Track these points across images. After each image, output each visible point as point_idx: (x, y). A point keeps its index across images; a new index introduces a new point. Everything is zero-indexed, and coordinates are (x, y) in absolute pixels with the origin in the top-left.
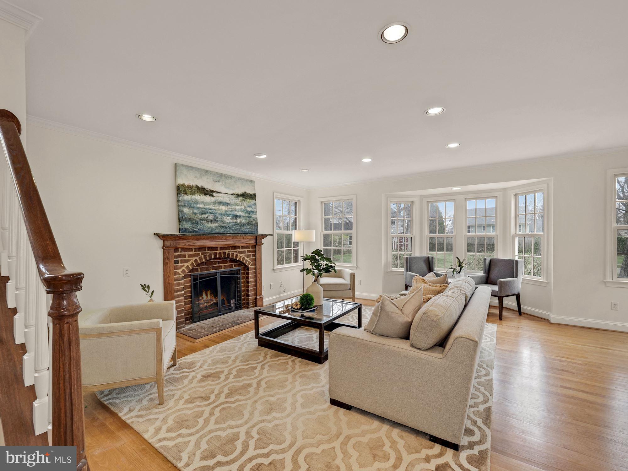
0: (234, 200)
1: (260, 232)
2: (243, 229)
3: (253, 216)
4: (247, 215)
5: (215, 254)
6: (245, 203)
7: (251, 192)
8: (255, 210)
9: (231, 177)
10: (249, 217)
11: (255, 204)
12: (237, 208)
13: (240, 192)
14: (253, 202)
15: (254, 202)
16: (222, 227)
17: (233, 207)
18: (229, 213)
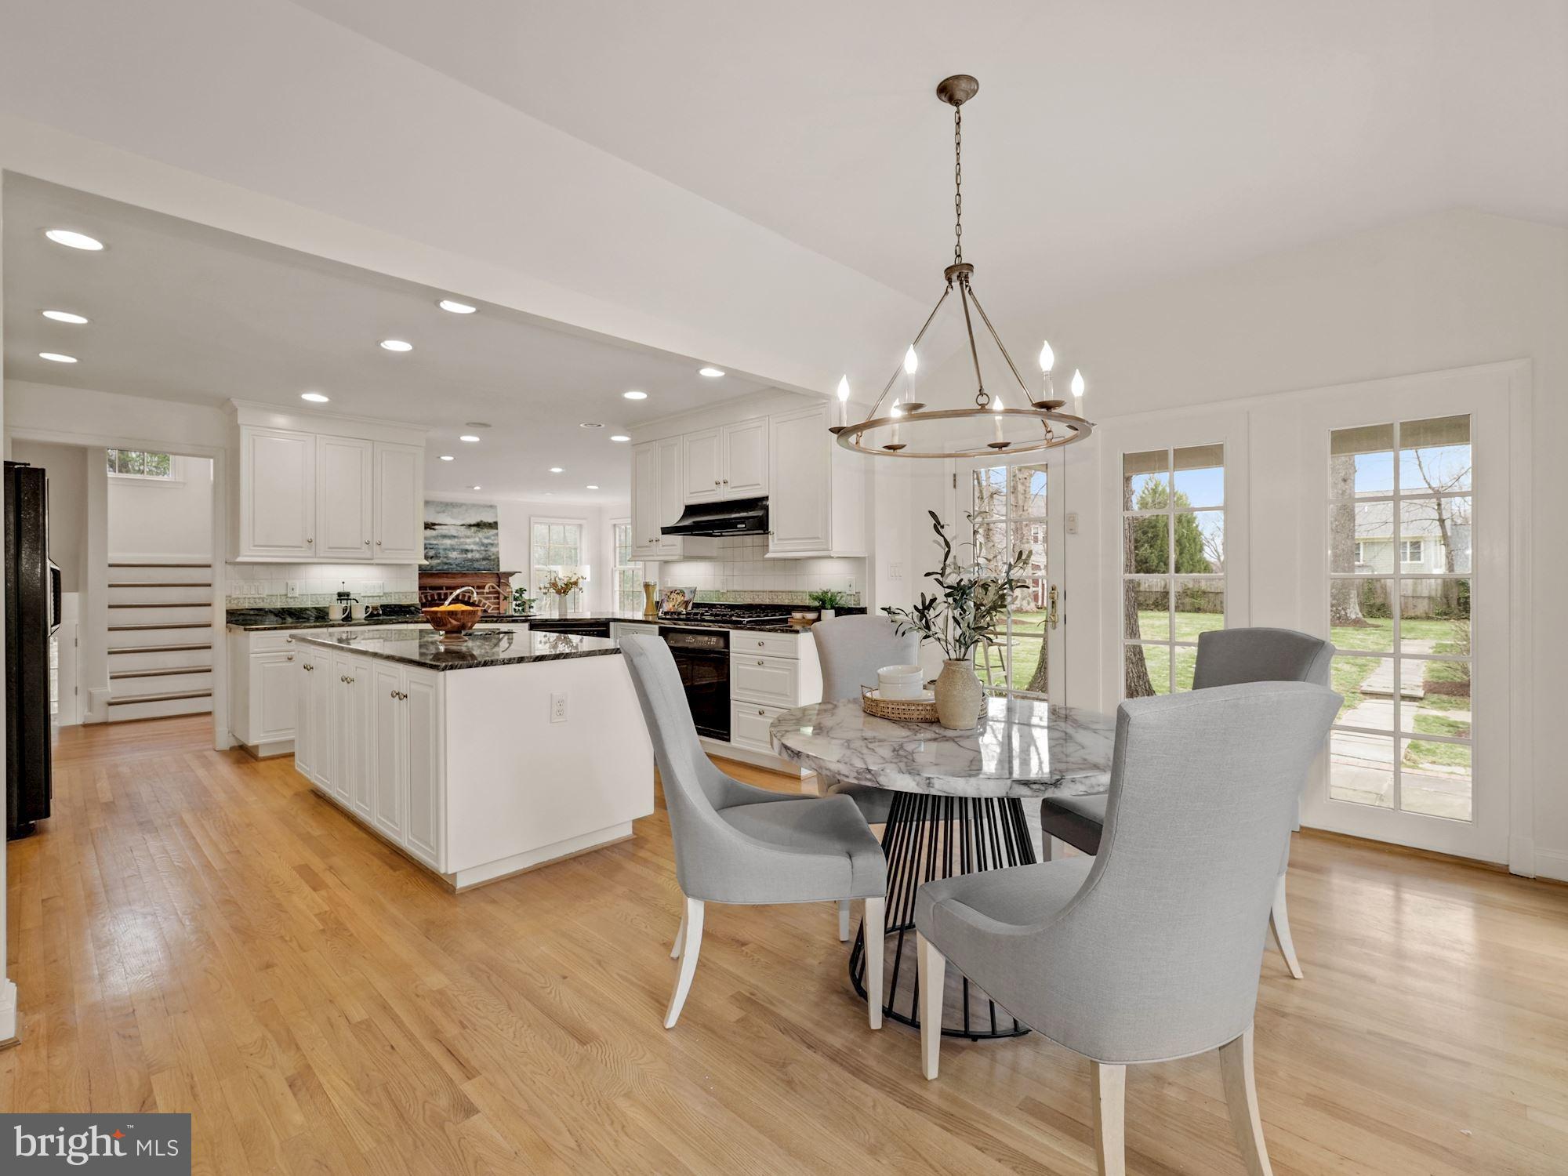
0: (464, 531)
1: (503, 569)
2: (476, 565)
3: (493, 550)
4: (483, 548)
5: (439, 594)
6: (480, 535)
7: (491, 520)
8: (495, 542)
9: (460, 505)
10: (486, 551)
11: (497, 534)
12: (468, 540)
13: (473, 522)
14: (493, 532)
15: (495, 531)
16: (446, 564)
17: (462, 540)
18: (456, 547)
